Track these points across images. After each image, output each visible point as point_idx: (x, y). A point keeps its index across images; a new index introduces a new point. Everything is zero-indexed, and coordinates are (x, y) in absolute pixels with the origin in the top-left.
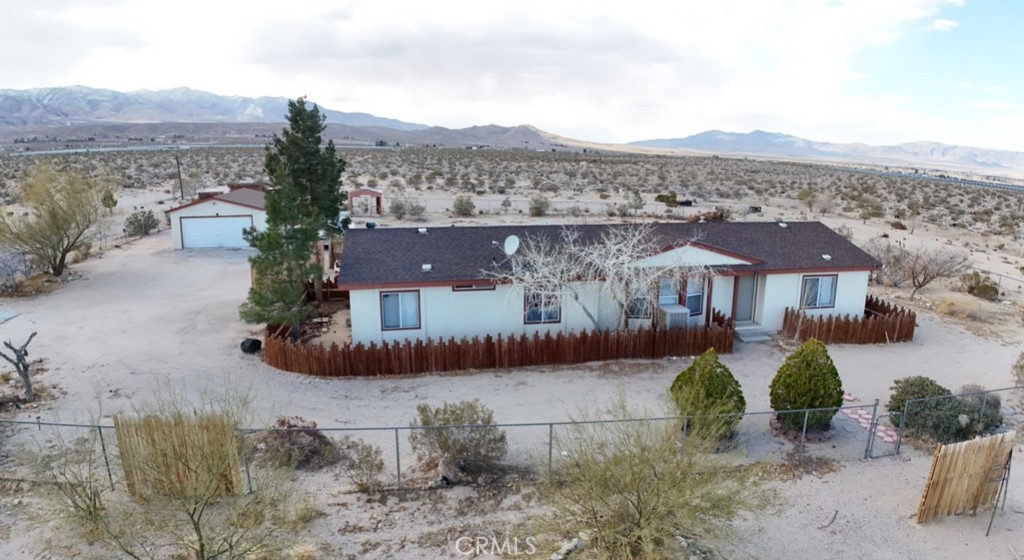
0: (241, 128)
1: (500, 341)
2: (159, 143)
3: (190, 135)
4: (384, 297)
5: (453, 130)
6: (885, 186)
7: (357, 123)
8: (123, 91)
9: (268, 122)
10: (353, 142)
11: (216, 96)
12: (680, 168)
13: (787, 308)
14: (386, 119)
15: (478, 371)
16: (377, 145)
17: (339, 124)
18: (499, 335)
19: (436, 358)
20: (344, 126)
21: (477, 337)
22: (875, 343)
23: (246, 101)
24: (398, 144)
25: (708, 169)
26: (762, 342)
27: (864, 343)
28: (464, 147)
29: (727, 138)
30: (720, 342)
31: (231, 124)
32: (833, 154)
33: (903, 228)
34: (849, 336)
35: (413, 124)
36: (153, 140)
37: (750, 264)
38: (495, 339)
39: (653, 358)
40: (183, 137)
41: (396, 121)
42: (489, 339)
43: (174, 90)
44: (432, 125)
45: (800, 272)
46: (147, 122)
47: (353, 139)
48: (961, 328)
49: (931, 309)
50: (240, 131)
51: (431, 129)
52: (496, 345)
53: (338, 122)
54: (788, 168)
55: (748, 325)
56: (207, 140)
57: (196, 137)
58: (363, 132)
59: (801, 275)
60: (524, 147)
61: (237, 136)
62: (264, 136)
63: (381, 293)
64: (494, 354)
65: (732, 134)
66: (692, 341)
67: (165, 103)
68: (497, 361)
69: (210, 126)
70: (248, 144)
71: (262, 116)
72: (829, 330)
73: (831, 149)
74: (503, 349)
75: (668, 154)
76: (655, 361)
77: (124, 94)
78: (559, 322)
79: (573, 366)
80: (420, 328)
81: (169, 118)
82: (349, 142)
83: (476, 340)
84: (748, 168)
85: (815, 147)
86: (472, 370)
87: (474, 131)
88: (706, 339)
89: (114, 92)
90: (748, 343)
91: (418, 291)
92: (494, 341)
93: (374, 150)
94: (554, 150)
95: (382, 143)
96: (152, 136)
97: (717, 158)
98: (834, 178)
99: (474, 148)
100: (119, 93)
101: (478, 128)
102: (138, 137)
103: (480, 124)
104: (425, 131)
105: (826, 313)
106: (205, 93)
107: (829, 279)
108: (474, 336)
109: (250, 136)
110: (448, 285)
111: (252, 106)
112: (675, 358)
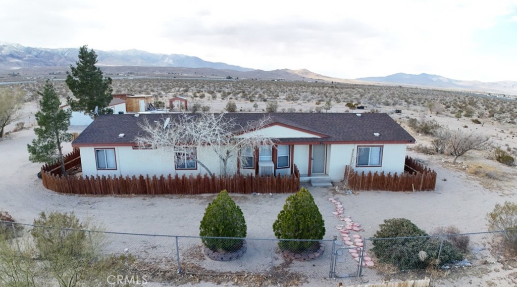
0: (161, 69)
1: (148, 178)
2: (121, 76)
3: (136, 72)
4: (97, 151)
5: (266, 72)
6: (483, 102)
7: (219, 68)
8: (105, 51)
9: (175, 66)
10: (216, 77)
11: (150, 54)
12: (376, 91)
13: (346, 166)
14: (233, 66)
15: (137, 195)
16: (227, 78)
17: (210, 68)
18: (147, 175)
19: (114, 187)
20: (212, 69)
21: (135, 176)
22: (404, 191)
23: (165, 56)
24: (237, 78)
25: (391, 92)
26: (325, 187)
27: (397, 190)
28: (270, 80)
29: (408, 77)
30: (290, 186)
31: (157, 67)
32: (462, 86)
33: (479, 123)
34: (385, 186)
35: (247, 68)
36: (118, 75)
37: (319, 137)
38: (145, 177)
39: (245, 193)
40: (133, 73)
41: (238, 67)
42: (141, 177)
43: (129, 50)
44: (256, 69)
45: (355, 143)
46: (115, 66)
47: (216, 75)
48: (477, 183)
49: (464, 170)
50: (160, 71)
51: (256, 70)
52: (146, 181)
53: (210, 67)
54: (435, 93)
55: (322, 175)
56: (144, 75)
57: (139, 73)
58: (221, 72)
59: (356, 145)
60: (302, 80)
61: (159, 73)
62: (173, 74)
63: (95, 149)
64: (146, 186)
65: (410, 75)
66: (270, 184)
67: (125, 57)
68: (148, 190)
69: (146, 68)
70: (164, 77)
71: (172, 63)
72: (369, 181)
73: (460, 84)
74: (150, 184)
75: (376, 85)
76: (245, 195)
77: (105, 52)
78: (196, 169)
79: (193, 196)
80: (116, 169)
81: (127, 64)
82: (214, 77)
83: (134, 177)
84: (413, 92)
85: (453, 82)
86: (133, 195)
87: (277, 72)
88: (280, 183)
89: (100, 51)
90: (315, 187)
91: (114, 148)
92: (144, 179)
93: (225, 81)
94: (316, 82)
95: (229, 78)
96: (118, 73)
97: (401, 87)
98: (457, 98)
99: (276, 80)
100: (102, 51)
101: (279, 70)
102: (110, 73)
103: (280, 69)
104: (252, 72)
105: (373, 170)
106: (145, 52)
107: (378, 148)
108: (153, 175)
109: (165, 73)
110: (131, 146)
111: (167, 59)
112: (259, 194)
